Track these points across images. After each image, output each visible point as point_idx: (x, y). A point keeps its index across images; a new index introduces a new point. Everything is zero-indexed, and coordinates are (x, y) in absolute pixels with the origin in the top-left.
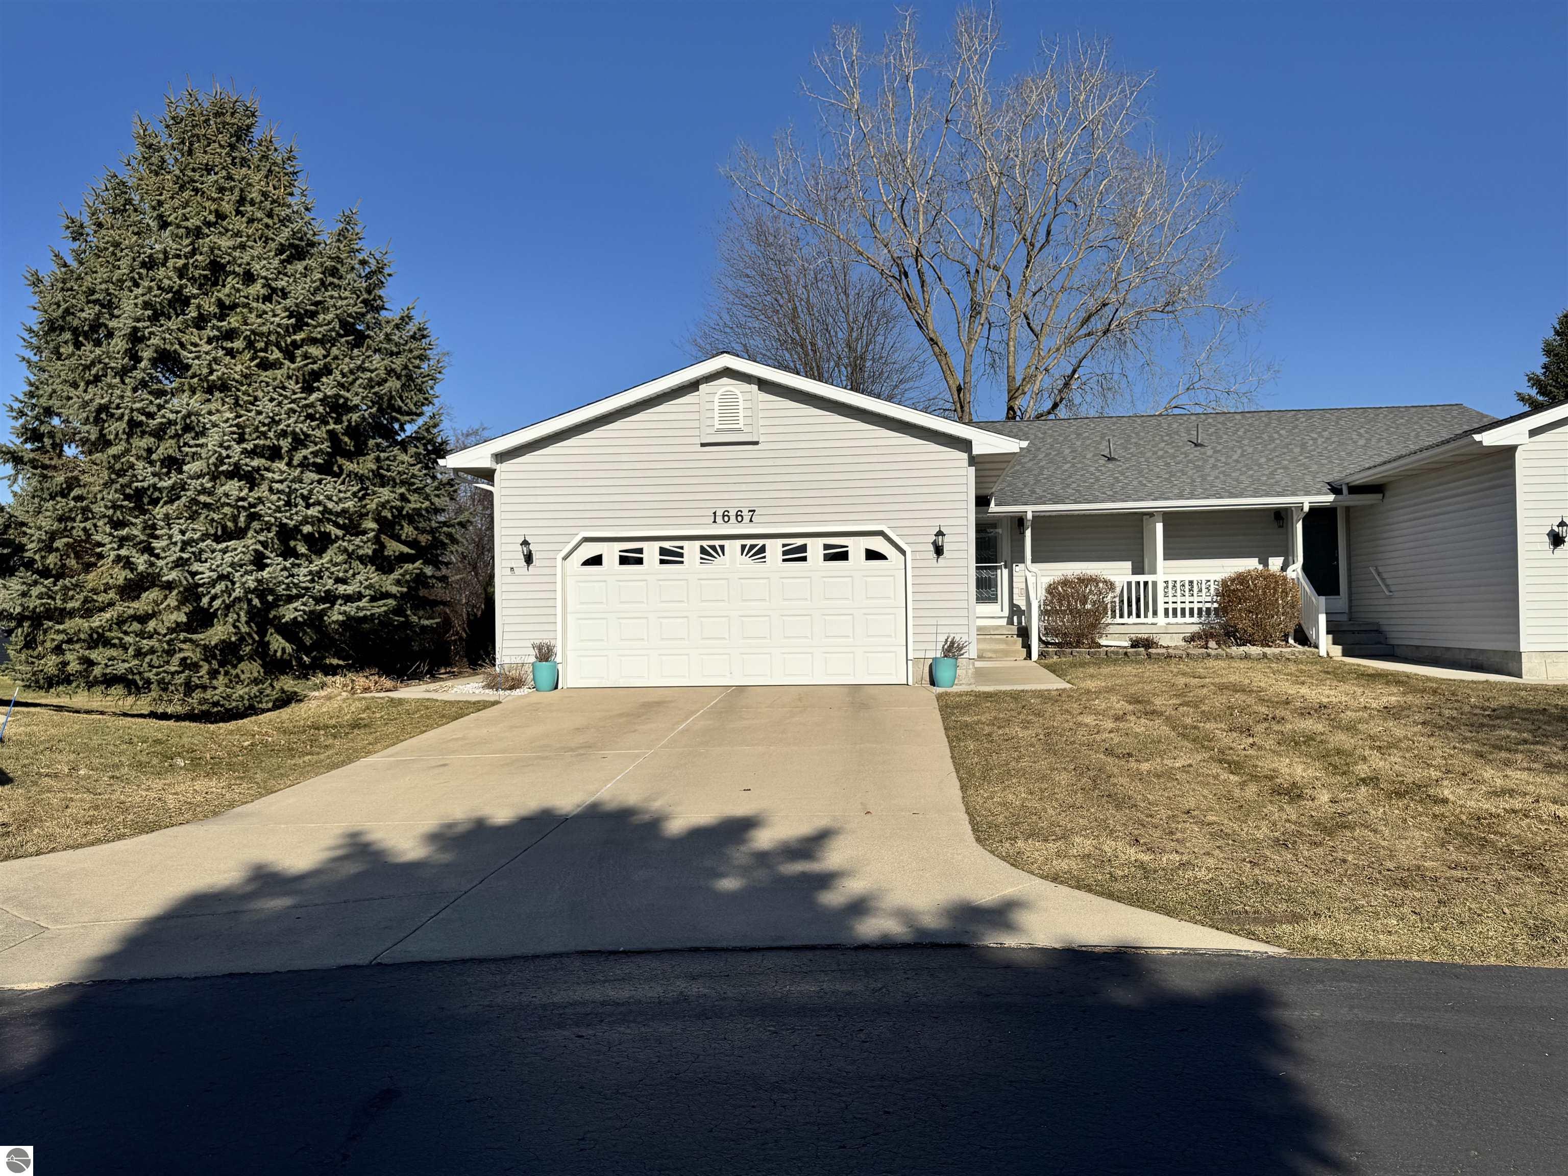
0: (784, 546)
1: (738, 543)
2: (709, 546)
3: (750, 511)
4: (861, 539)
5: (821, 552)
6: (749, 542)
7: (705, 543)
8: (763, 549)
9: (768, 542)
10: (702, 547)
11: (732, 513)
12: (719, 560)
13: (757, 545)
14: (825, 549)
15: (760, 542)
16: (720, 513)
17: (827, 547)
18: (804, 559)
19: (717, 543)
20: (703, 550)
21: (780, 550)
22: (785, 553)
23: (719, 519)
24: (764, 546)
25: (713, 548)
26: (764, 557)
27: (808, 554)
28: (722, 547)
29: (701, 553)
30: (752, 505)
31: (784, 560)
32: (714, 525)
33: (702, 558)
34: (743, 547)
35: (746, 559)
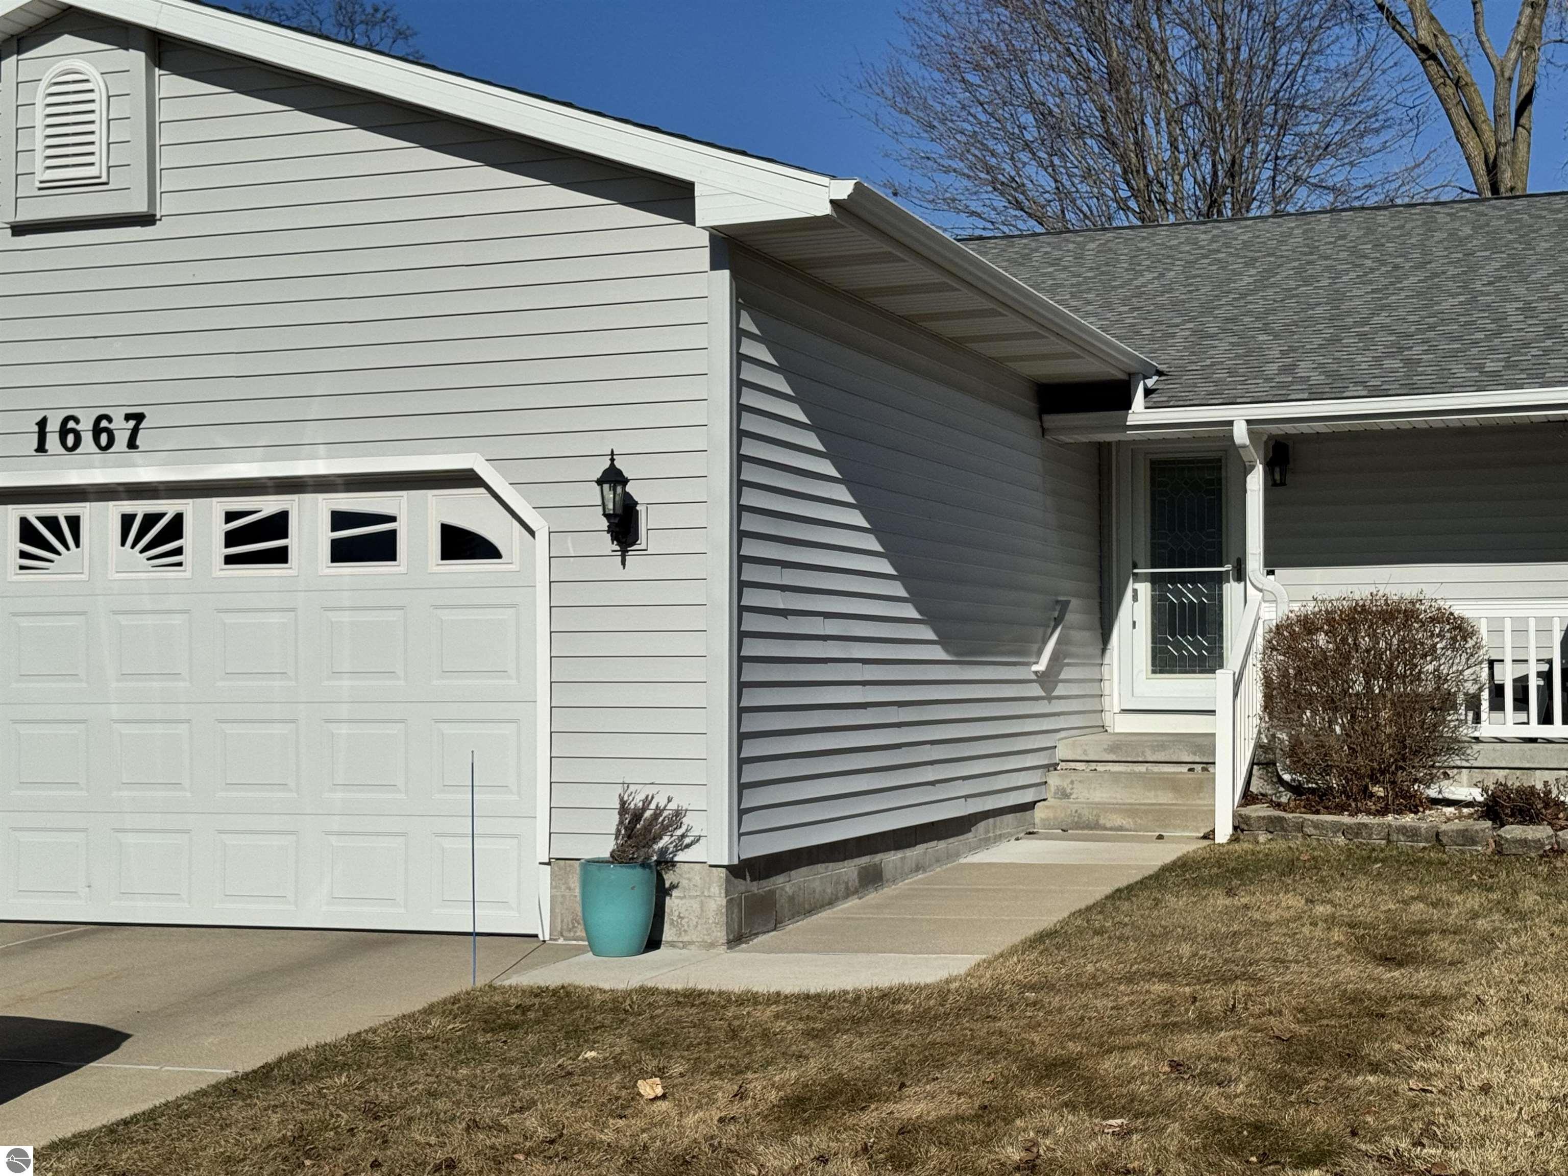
0: (231, 516)
1: (115, 510)
2: (40, 519)
3: (128, 417)
4: (431, 495)
5: (325, 536)
6: (141, 508)
7: (33, 512)
8: (175, 528)
9: (187, 507)
10: (24, 522)
11: (85, 426)
12: (68, 557)
13: (161, 516)
14: (334, 528)
15: (169, 507)
16: (53, 426)
17: (340, 520)
18: (280, 556)
19: (61, 511)
20: (28, 533)
21: (221, 528)
22: (232, 538)
23: (52, 441)
24: (178, 519)
25: (51, 523)
26: (179, 551)
27: (293, 542)
28: (74, 522)
29: (23, 540)
30: (132, 399)
31: (230, 560)
32: (42, 459)
33: (24, 555)
34: (127, 521)
35: (134, 556)
